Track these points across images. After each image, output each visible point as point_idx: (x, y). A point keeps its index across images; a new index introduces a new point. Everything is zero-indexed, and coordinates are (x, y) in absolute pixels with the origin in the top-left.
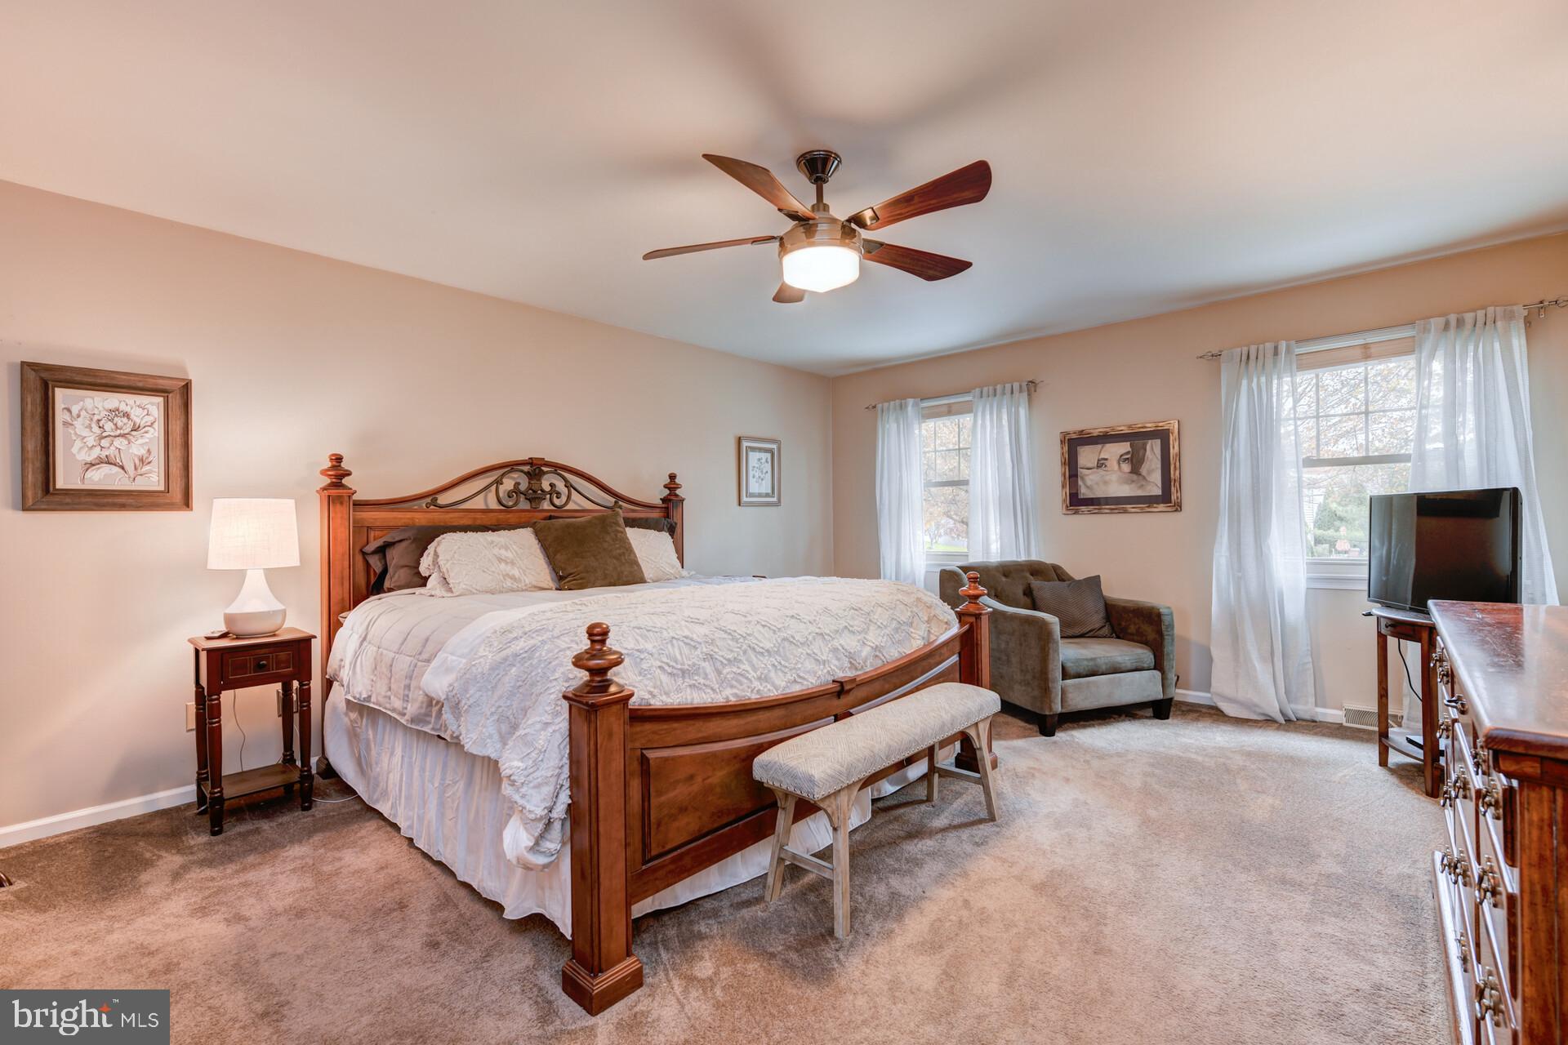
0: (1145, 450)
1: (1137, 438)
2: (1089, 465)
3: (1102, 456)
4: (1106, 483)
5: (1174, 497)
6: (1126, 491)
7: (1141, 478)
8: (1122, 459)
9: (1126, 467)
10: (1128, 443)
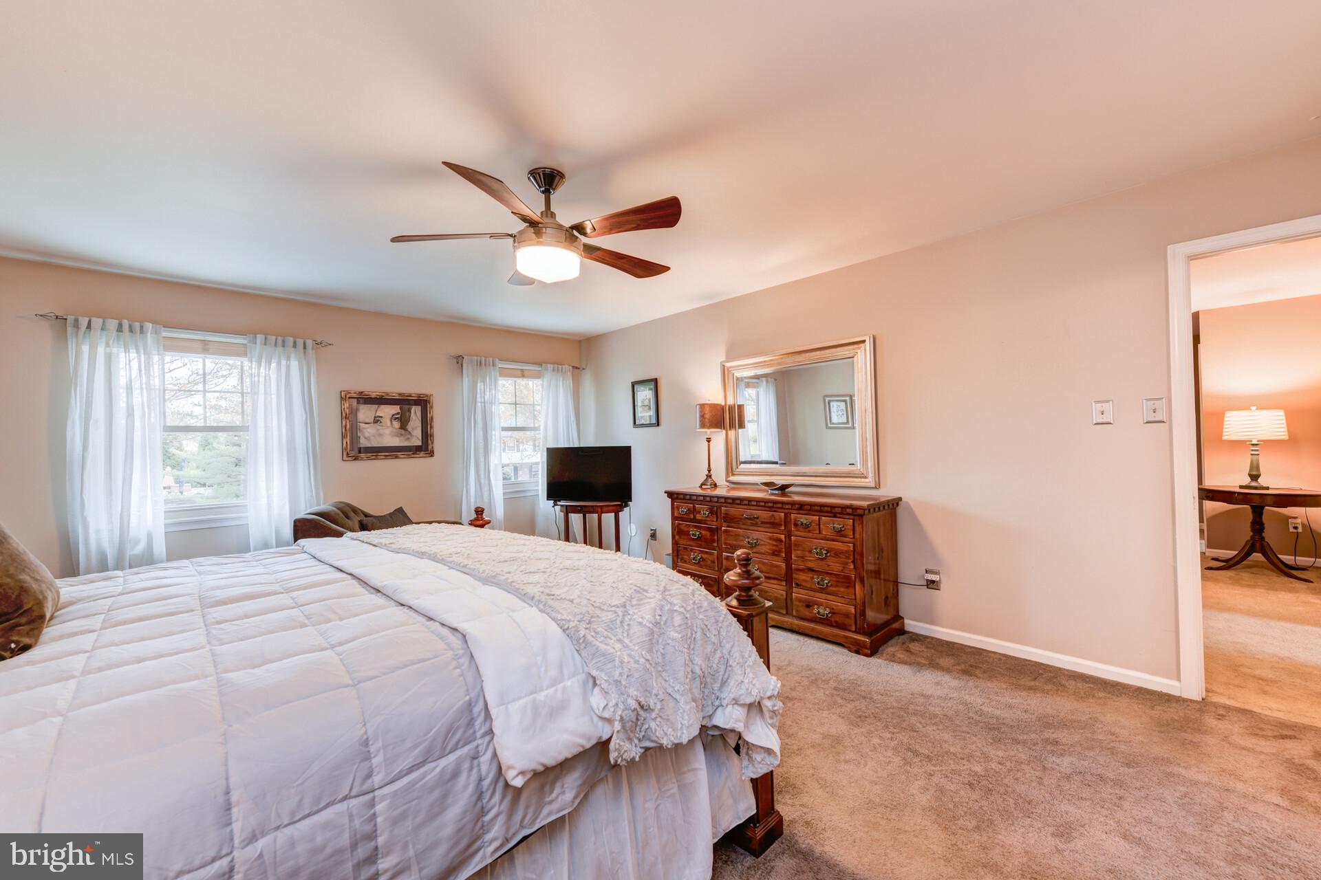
0: (410, 412)
1: (404, 402)
2: (367, 421)
3: (377, 414)
4: (380, 435)
5: (430, 447)
6: (396, 442)
7: (407, 432)
8: (393, 418)
9: (397, 424)
10: (398, 407)
